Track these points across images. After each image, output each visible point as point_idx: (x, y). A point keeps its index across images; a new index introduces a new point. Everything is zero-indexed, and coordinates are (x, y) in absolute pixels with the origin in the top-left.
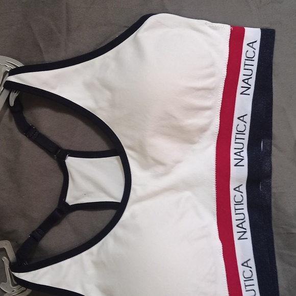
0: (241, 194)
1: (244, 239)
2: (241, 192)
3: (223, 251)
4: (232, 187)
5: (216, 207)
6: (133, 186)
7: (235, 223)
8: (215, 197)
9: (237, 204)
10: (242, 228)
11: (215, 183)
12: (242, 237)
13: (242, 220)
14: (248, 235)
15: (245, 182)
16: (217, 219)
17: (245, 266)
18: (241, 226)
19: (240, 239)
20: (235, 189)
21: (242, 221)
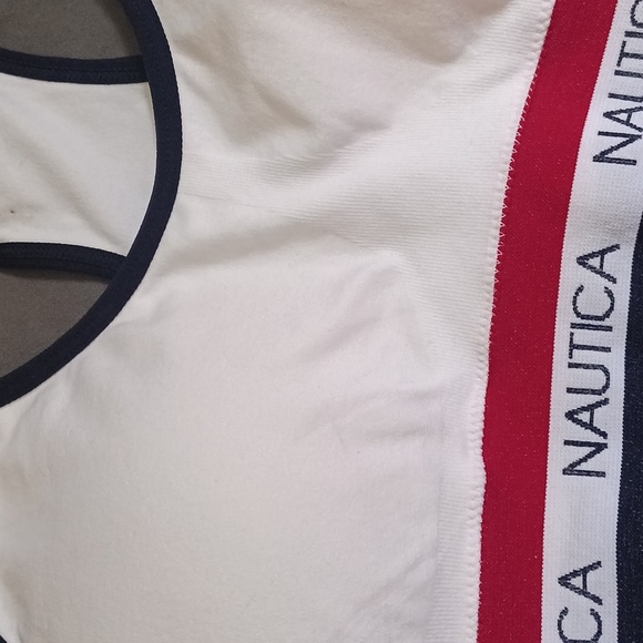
0: (610, 285)
1: (588, 473)
2: (608, 277)
3: (486, 505)
4: (572, 248)
5: (488, 323)
6: (182, 198)
7: (560, 402)
8: (492, 279)
9: (582, 326)
10: (590, 426)
11: (498, 223)
12: (583, 467)
13: (594, 392)
14: (612, 459)
15: (634, 235)
16: (490, 373)
17: (574, 588)
18: (585, 417)
19: (571, 470)
20: (582, 261)
21: (593, 399)
